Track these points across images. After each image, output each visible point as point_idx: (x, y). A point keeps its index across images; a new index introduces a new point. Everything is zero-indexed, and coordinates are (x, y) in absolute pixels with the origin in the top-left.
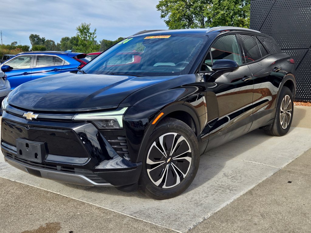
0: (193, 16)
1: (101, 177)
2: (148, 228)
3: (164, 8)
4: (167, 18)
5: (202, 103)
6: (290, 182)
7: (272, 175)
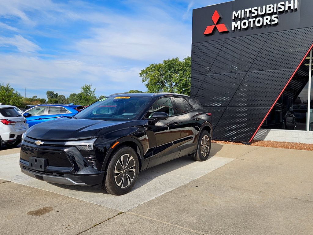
0: (165, 82)
1: (80, 179)
2: (104, 210)
3: (144, 75)
4: (146, 82)
5: (145, 139)
6: (197, 187)
7: (188, 183)
